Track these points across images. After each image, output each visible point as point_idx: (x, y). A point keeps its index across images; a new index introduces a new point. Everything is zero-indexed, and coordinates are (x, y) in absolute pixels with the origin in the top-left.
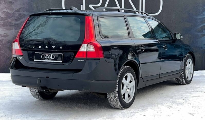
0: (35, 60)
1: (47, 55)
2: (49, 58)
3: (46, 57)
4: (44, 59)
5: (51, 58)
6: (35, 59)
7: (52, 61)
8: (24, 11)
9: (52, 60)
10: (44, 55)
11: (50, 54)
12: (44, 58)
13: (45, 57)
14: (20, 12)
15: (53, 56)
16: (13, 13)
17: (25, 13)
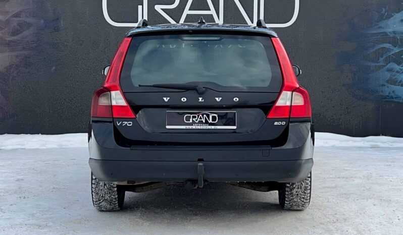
0: (168, 127)
1: (198, 116)
2: (204, 121)
3: (197, 120)
4: (191, 124)
5: (210, 121)
6: (168, 125)
7: (213, 127)
8: (27, 17)
9: (211, 124)
10: (190, 116)
11: (207, 112)
12: (191, 121)
13: (193, 120)
14: (21, 19)
15: (215, 117)
16: (8, 19)
17: (30, 20)
